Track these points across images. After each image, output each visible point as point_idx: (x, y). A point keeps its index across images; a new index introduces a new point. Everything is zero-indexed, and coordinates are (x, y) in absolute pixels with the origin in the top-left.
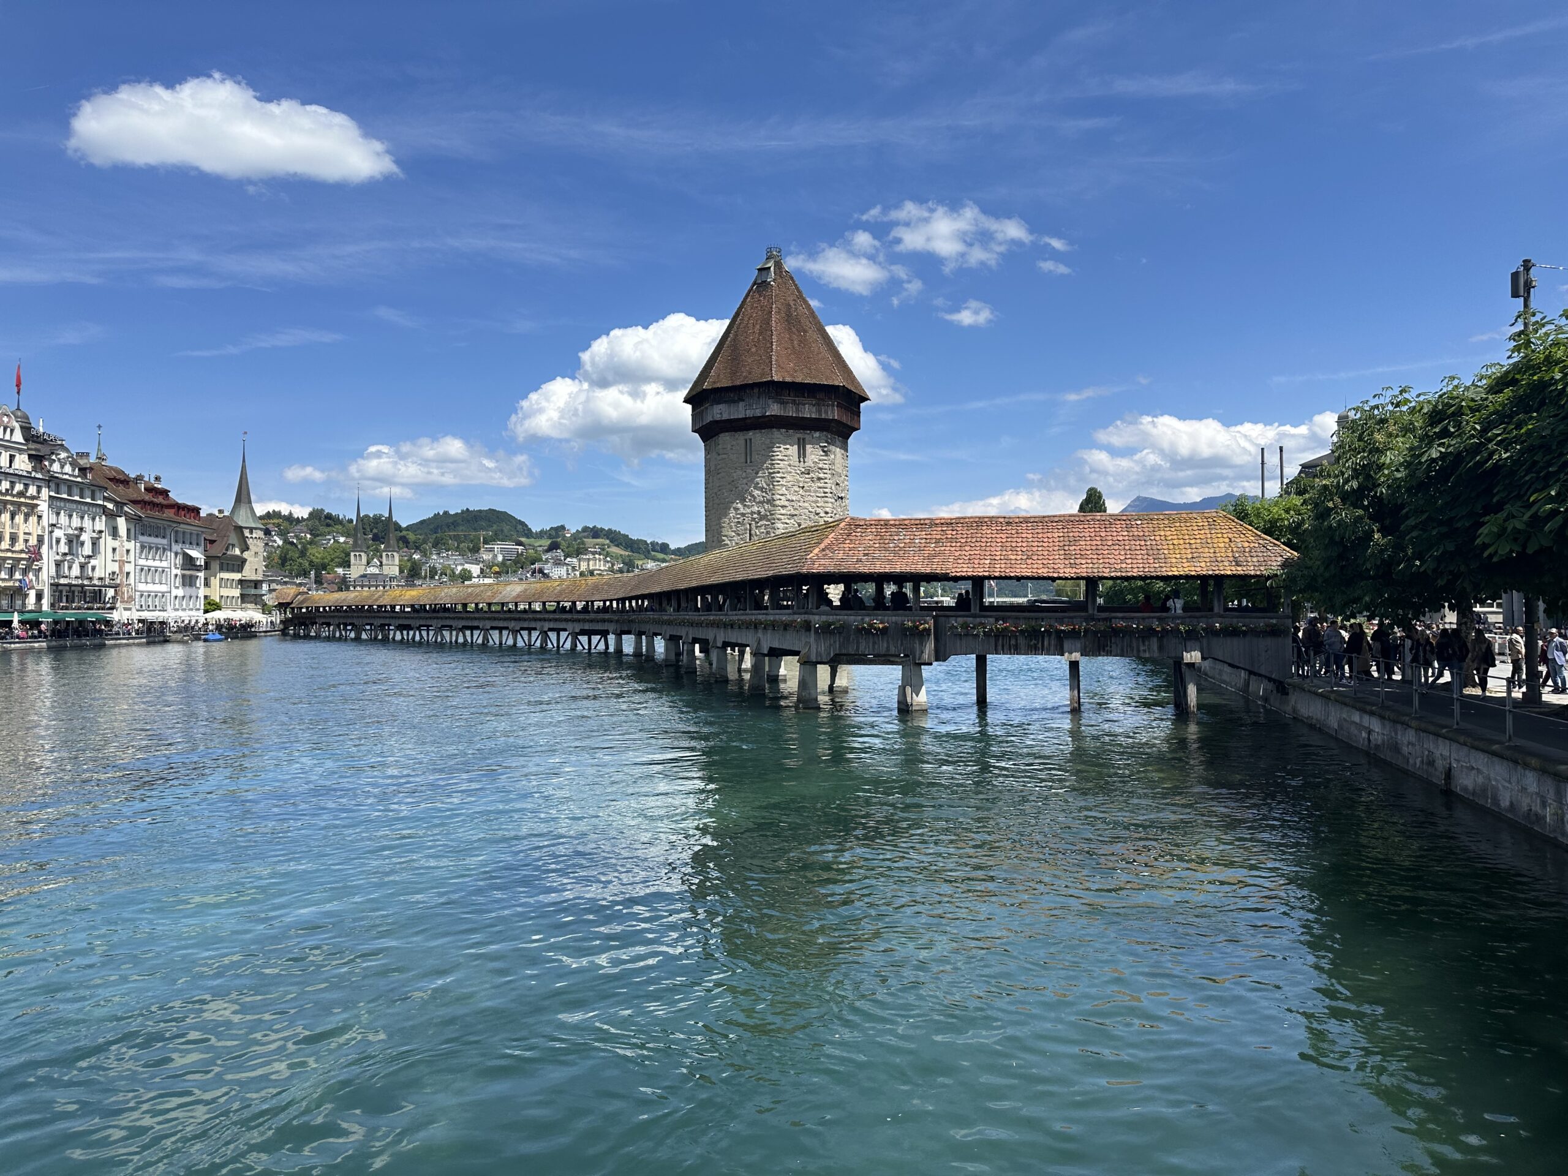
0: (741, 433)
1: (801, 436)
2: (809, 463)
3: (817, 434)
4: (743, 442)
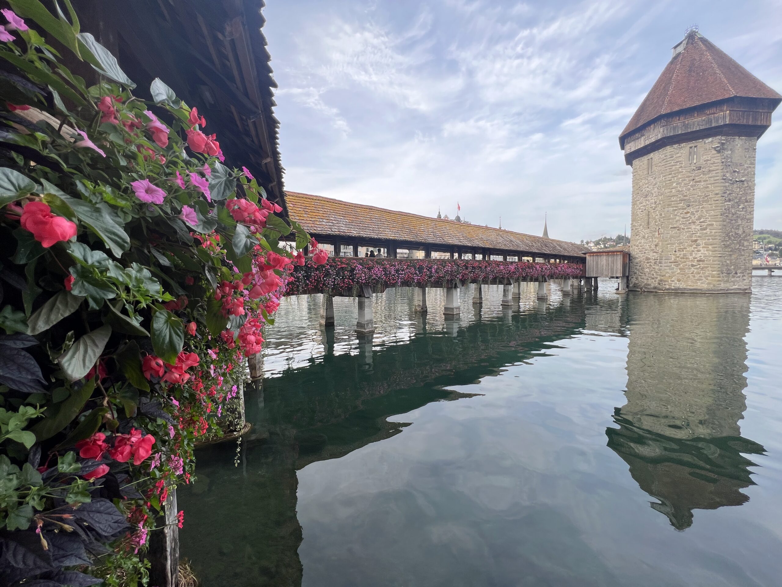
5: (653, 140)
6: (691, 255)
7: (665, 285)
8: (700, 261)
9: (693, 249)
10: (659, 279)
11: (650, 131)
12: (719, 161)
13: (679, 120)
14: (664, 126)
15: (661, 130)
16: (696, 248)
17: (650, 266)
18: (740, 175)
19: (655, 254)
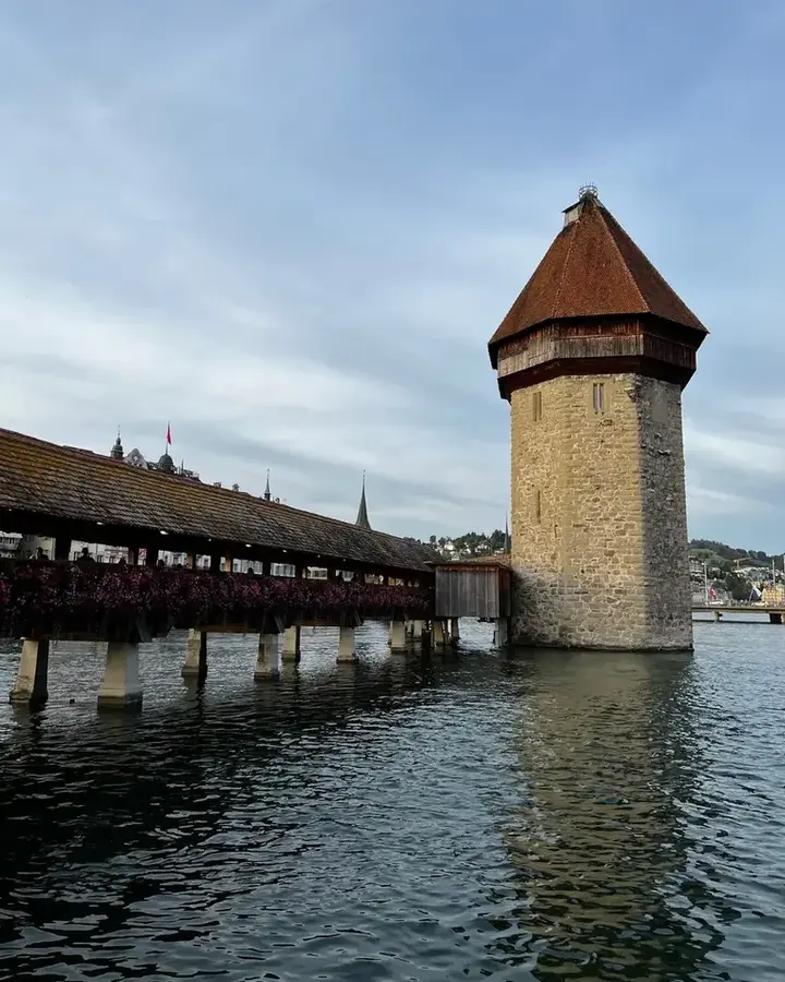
0: (530, 388)
1: (598, 381)
3: (621, 376)
4: (531, 398)
5: (541, 360)
6: (607, 580)
7: (570, 637)
8: (619, 592)
9: (608, 569)
10: (560, 625)
11: (534, 342)
12: (634, 415)
13: (577, 334)
14: (556, 339)
15: (553, 346)
16: (612, 567)
17: (546, 598)
18: (665, 443)
19: (552, 575)
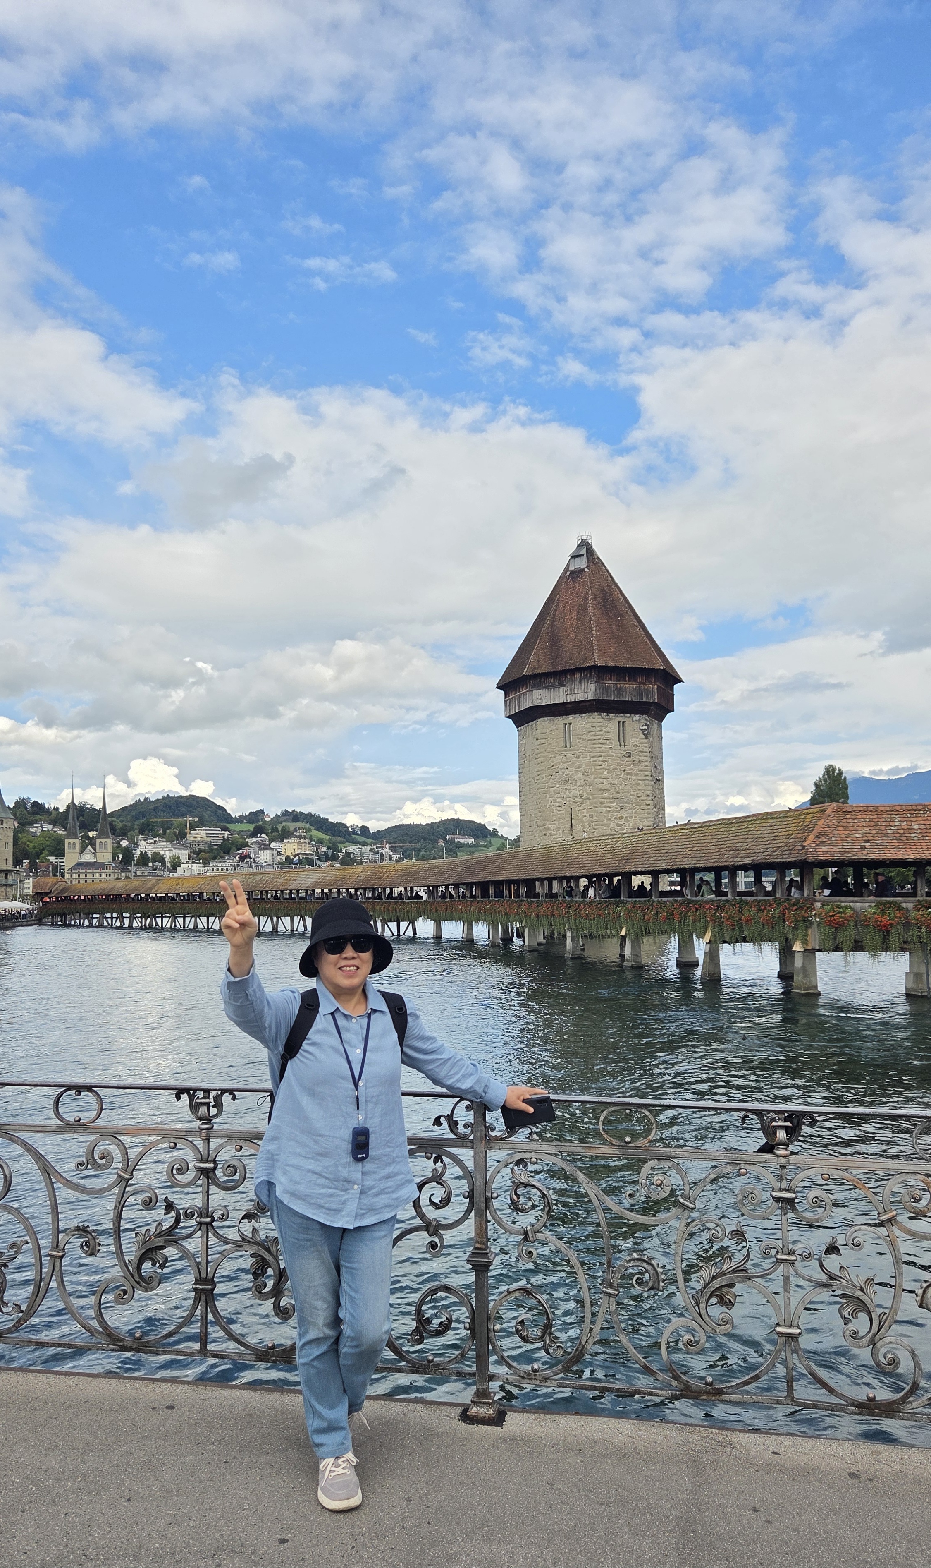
2: (630, 747)
